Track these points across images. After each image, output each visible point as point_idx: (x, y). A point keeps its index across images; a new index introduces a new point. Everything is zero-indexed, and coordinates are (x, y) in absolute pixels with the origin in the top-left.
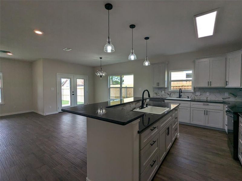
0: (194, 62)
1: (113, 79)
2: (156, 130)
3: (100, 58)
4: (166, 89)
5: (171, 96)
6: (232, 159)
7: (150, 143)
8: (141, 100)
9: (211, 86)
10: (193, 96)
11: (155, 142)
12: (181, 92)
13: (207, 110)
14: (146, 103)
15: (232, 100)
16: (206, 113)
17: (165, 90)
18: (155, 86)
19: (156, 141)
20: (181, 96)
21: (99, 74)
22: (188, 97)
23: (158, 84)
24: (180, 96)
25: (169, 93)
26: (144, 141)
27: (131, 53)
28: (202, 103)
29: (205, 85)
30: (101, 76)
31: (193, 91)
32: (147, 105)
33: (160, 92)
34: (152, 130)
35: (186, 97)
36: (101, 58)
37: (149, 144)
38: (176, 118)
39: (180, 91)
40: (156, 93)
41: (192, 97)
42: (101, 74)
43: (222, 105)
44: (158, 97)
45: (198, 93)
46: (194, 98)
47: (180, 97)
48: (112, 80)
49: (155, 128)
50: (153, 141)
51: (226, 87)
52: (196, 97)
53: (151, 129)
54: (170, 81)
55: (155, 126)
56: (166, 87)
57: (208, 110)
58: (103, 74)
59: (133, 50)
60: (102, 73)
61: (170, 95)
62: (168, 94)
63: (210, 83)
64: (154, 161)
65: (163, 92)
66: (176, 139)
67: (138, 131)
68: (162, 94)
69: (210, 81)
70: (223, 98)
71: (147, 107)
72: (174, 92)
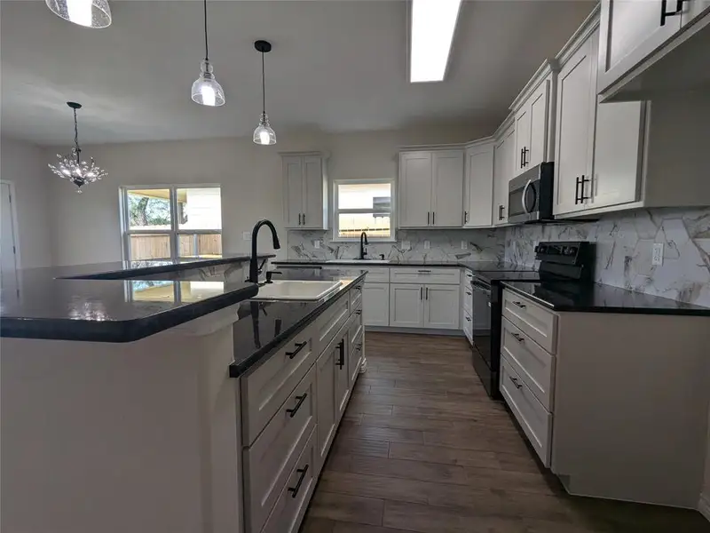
0: (396, 159)
1: (148, 209)
2: (305, 355)
3: (71, 104)
4: (324, 236)
5: (339, 256)
6: (488, 399)
7: (286, 406)
8: (245, 259)
9: (435, 225)
10: (395, 251)
11: (302, 399)
12: (366, 243)
13: (426, 286)
14: (264, 270)
15: (475, 258)
16: (425, 294)
17: (321, 239)
18: (295, 224)
19: (305, 395)
20: (366, 254)
21: (67, 172)
22: (383, 256)
23: (302, 219)
24: (363, 254)
25: (334, 247)
26: (261, 404)
27: (201, 75)
28: (416, 270)
29: (422, 223)
30: (79, 182)
31: (393, 240)
32: (269, 275)
33: (307, 245)
34: (291, 355)
35: (377, 256)
36: (75, 106)
37: (282, 413)
38: (359, 312)
39: (364, 240)
40: (297, 249)
41: (392, 255)
42: (78, 172)
43: (457, 271)
44: (303, 259)
45: (405, 246)
46: (396, 259)
47: (362, 258)
48: (144, 213)
49: (300, 346)
50: (297, 398)
51: (464, 227)
52: (401, 255)
53: (287, 354)
54: (335, 213)
55: (300, 338)
56: (325, 227)
57: (429, 287)
58: (90, 174)
59: (211, 67)
60: (82, 167)
61: (336, 252)
62: (332, 250)
63: (431, 216)
64: (302, 468)
65: (317, 243)
66: (360, 375)
67: (231, 368)
68: (315, 250)
69: (433, 211)
70: (457, 256)
71: (269, 282)
72: (347, 243)
